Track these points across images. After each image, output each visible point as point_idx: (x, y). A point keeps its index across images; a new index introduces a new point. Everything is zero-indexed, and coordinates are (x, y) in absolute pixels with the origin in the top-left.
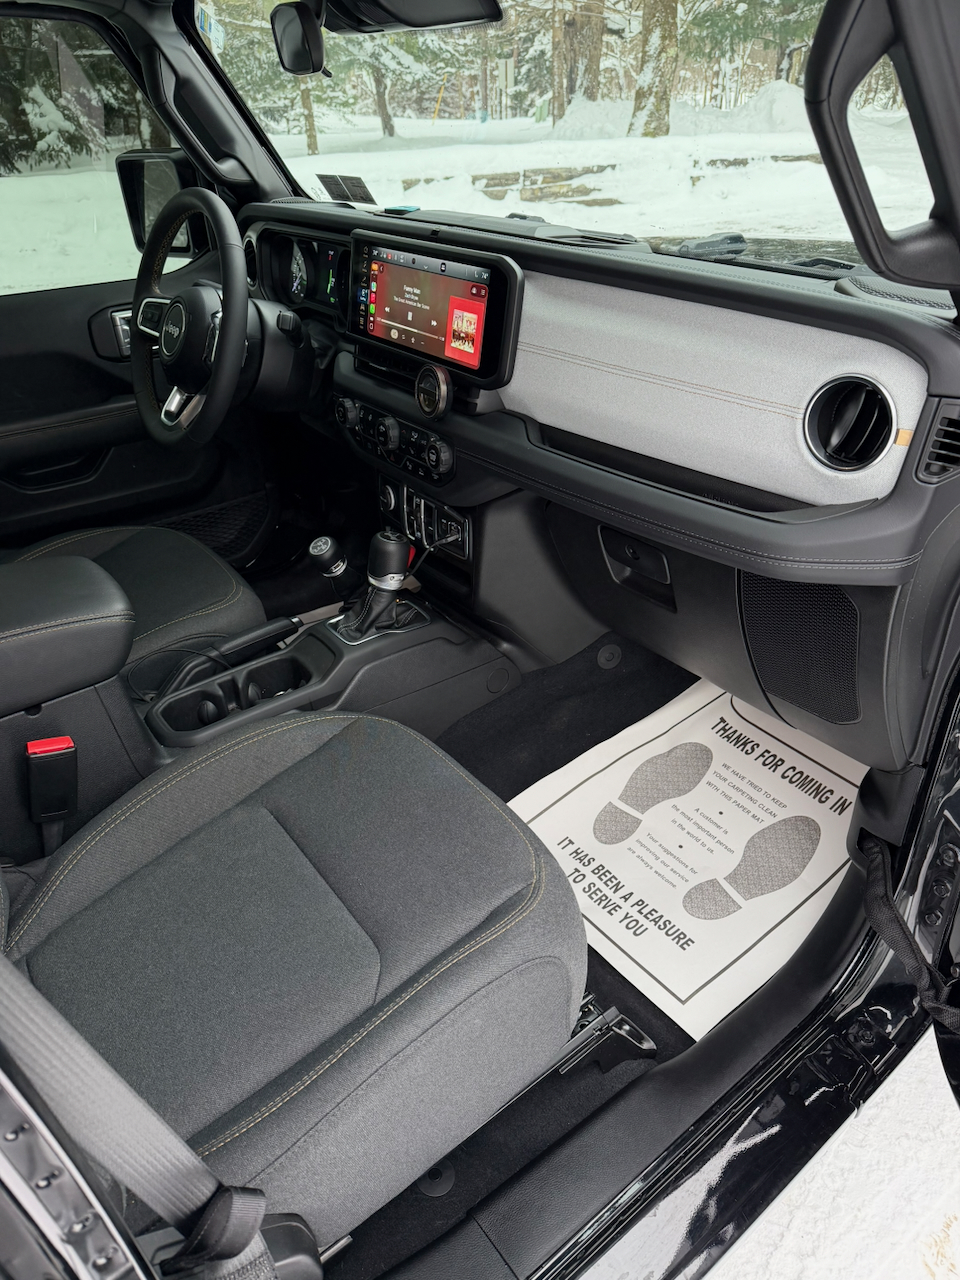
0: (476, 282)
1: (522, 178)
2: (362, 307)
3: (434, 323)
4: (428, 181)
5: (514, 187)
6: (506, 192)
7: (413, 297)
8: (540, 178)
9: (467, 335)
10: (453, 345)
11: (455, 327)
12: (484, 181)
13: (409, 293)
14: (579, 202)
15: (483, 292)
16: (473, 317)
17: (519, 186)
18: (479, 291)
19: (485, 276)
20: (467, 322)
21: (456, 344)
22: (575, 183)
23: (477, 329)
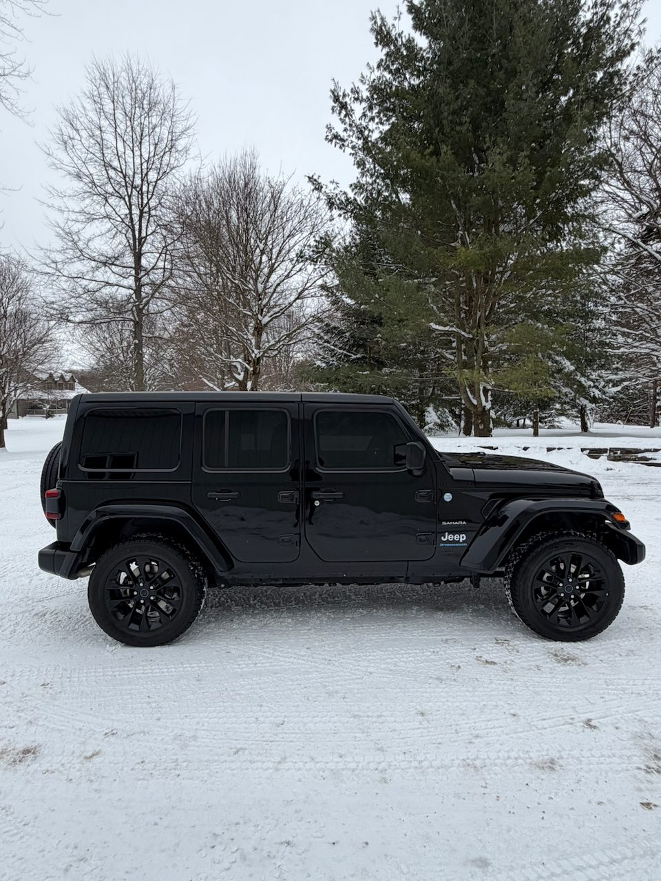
1: (608, 452)
4: (559, 449)
5: (604, 454)
6: (600, 456)
8: (619, 452)
12: (588, 451)
14: (642, 464)
17: (607, 454)
22: (640, 455)
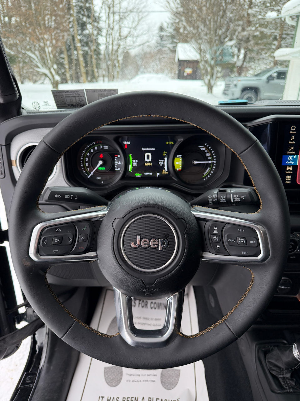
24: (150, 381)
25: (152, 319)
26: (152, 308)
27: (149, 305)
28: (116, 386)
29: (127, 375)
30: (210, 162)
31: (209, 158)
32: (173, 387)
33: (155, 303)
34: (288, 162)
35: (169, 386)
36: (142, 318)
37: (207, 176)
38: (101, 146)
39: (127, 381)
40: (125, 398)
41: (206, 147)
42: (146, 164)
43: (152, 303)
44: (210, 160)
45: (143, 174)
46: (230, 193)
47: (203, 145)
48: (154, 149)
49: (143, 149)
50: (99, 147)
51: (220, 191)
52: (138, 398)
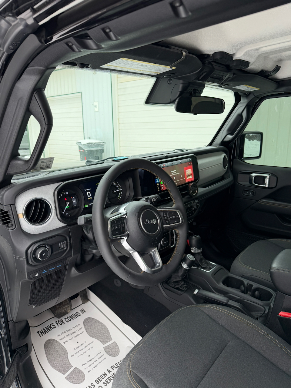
0: (189, 162)
2: (158, 184)
3: (181, 176)
7: (174, 173)
9: (190, 174)
10: (187, 178)
11: (187, 174)
13: (172, 172)
15: (191, 163)
16: (190, 170)
18: (190, 163)
19: (191, 160)
20: (189, 171)
21: (188, 178)
23: (192, 172)
24: (103, 360)
25: (73, 328)
26: (68, 322)
27: (64, 321)
28: (84, 380)
29: (85, 369)
30: (119, 190)
31: (118, 188)
32: (118, 352)
33: (68, 317)
34: (157, 182)
35: (116, 354)
36: (66, 331)
37: (120, 198)
38: (64, 193)
39: (88, 372)
40: (96, 380)
41: (115, 182)
42: (89, 199)
43: (65, 318)
44: (119, 189)
45: (89, 205)
46: (151, 198)
47: (114, 182)
48: (91, 189)
49: (85, 190)
50: (63, 194)
51: (146, 199)
52: (104, 373)
